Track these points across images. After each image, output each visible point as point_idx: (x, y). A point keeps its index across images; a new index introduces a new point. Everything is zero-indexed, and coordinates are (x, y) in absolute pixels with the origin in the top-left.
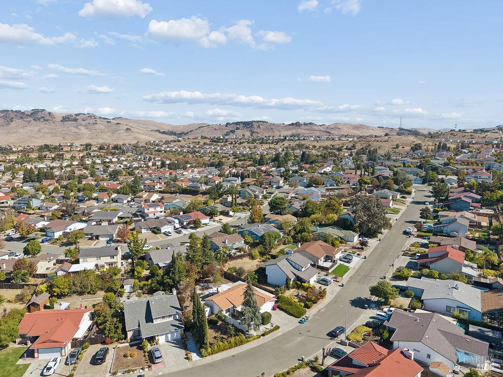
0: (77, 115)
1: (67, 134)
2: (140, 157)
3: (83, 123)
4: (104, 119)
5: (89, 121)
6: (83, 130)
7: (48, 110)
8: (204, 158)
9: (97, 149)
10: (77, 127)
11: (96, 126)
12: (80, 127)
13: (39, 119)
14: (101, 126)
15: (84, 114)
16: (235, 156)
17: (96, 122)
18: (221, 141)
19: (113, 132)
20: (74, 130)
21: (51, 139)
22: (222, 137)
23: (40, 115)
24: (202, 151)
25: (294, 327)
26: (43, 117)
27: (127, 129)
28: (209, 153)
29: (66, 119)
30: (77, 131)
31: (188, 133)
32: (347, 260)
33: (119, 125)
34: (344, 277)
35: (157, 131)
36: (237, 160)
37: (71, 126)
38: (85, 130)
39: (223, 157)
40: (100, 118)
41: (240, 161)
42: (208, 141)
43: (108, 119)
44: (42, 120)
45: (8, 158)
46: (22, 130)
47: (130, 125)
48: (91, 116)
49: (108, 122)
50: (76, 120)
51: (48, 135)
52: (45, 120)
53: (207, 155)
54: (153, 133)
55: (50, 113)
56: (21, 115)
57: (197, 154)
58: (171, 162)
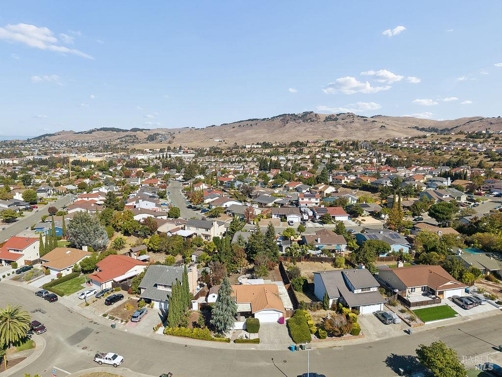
0: (338, 115)
1: (326, 132)
2: (371, 153)
3: (342, 122)
4: (362, 117)
5: (347, 120)
6: (340, 129)
7: (315, 112)
8: (445, 156)
9: (335, 145)
10: (335, 126)
11: (353, 124)
12: (338, 126)
13: (307, 120)
14: (357, 124)
15: (344, 114)
16: (487, 154)
17: (353, 120)
18: (482, 137)
19: (368, 130)
20: (332, 128)
21: (313, 137)
22: (484, 132)
23: (308, 116)
24: (445, 148)
25: (278, 349)
26: (310, 119)
27: (382, 126)
28: (453, 150)
29: (329, 118)
30: (335, 129)
31: (452, 129)
32: (461, 304)
33: (375, 123)
34: (426, 323)
35: (416, 127)
36: (489, 159)
37: (331, 126)
38: (342, 128)
39: (470, 155)
40: (358, 116)
41: (493, 161)
42: (463, 137)
43: (365, 117)
44: (309, 121)
45: (264, 151)
46: (293, 130)
47: (387, 122)
48: (350, 115)
49: (365, 120)
50: (336, 119)
51: (311, 134)
52: (311, 121)
53: (449, 153)
54: (410, 130)
55: (316, 115)
56: (294, 117)
57: (438, 152)
58: (401, 159)
